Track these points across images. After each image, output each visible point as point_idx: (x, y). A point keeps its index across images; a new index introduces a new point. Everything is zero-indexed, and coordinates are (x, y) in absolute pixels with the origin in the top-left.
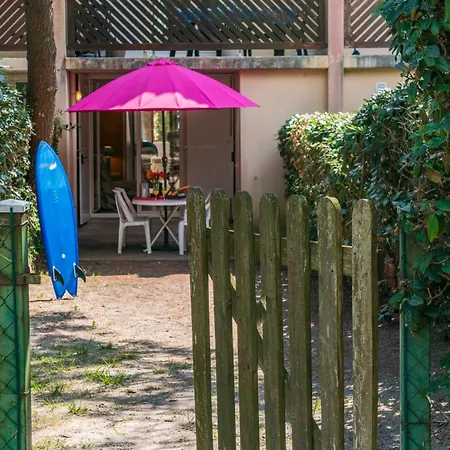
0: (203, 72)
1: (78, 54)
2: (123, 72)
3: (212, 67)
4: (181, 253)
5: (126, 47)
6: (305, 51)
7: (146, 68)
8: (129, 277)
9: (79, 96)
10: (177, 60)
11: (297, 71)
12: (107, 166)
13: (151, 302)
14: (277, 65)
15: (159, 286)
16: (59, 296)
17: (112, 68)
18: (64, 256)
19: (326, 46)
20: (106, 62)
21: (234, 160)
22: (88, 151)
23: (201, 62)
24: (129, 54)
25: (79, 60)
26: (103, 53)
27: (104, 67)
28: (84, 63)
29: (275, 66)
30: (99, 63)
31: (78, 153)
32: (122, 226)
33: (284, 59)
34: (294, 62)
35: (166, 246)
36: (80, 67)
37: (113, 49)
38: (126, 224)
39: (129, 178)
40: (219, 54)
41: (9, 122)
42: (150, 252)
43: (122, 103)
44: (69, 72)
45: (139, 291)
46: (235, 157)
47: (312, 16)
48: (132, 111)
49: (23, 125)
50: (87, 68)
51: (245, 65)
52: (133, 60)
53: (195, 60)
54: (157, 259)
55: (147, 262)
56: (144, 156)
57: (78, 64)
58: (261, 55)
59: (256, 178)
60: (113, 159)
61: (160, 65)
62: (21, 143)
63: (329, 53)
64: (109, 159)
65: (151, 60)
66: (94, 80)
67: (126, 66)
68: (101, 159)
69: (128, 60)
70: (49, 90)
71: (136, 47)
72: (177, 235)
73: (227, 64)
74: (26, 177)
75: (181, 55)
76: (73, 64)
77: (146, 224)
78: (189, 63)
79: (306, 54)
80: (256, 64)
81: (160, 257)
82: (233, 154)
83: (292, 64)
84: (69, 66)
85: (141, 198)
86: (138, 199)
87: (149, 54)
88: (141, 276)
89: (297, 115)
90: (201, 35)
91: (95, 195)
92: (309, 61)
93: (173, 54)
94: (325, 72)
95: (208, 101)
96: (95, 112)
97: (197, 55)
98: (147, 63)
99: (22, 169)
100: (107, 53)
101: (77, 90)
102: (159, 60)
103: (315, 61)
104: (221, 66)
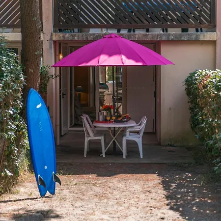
0: (138, 42)
1: (60, 31)
2: (88, 42)
3: (144, 39)
4: (124, 157)
5: (90, 26)
6: (201, 30)
7: (102, 39)
8: (90, 176)
9: (61, 57)
10: (122, 35)
11: (197, 42)
12: (78, 98)
13: (105, 201)
14: (185, 38)
15: (111, 184)
16: (43, 195)
17: (81, 39)
18: (46, 167)
19: (215, 26)
20: (77, 36)
21: (155, 96)
22: (67, 90)
23: (137, 36)
24: (93, 31)
25: (61, 35)
26: (76, 30)
27: (76, 38)
28: (64, 37)
29: (183, 38)
30: (73, 36)
31: (60, 92)
32: (87, 140)
33: (189, 35)
34: (195, 36)
35: (114, 152)
36: (62, 38)
37: (82, 27)
38: (90, 138)
39: (92, 105)
40: (147, 31)
41: (6, 76)
42: (104, 156)
43: (87, 62)
44: (55, 42)
45: (97, 189)
46: (156, 94)
47: (206, 7)
48: (94, 67)
49: (17, 78)
50: (66, 39)
51: (164, 38)
52: (94, 34)
53: (133, 35)
54: (109, 161)
55: (103, 164)
56: (101, 90)
57: (60, 37)
58: (174, 32)
59: (170, 109)
60: (82, 94)
61: (111, 37)
62: (16, 91)
63: (217, 31)
64: (80, 95)
65: (105, 34)
66: (71, 47)
67: (90, 38)
68: (75, 94)
69: (91, 35)
70: (36, 53)
71: (96, 26)
72: (121, 146)
73: (153, 38)
74: (20, 114)
75: (124, 32)
76: (57, 37)
77: (102, 138)
78: (129, 37)
79: (202, 31)
80: (171, 38)
81: (111, 160)
82: (155, 93)
83: (194, 37)
84: (54, 38)
85: (99, 122)
86: (97, 122)
87: (104, 31)
88: (99, 175)
89: (200, 71)
90: (137, 19)
91: (71, 116)
92: (204, 36)
93: (119, 31)
94: (214, 43)
95: (142, 61)
96: (71, 67)
97: (134, 31)
98: (103, 36)
99: (17, 109)
100: (78, 30)
101: (60, 53)
102: (111, 34)
103: (208, 36)
104: (149, 38)
